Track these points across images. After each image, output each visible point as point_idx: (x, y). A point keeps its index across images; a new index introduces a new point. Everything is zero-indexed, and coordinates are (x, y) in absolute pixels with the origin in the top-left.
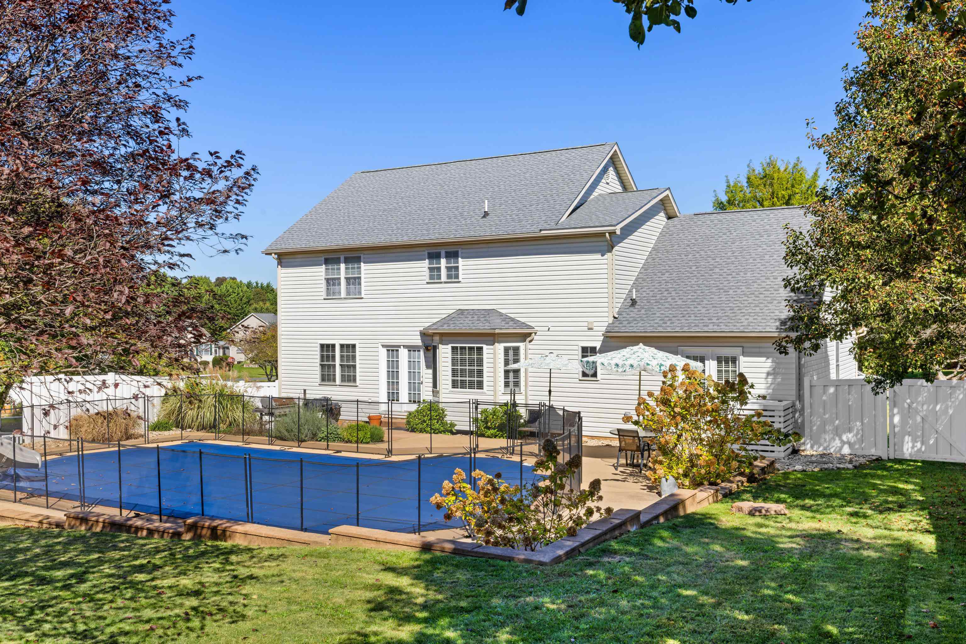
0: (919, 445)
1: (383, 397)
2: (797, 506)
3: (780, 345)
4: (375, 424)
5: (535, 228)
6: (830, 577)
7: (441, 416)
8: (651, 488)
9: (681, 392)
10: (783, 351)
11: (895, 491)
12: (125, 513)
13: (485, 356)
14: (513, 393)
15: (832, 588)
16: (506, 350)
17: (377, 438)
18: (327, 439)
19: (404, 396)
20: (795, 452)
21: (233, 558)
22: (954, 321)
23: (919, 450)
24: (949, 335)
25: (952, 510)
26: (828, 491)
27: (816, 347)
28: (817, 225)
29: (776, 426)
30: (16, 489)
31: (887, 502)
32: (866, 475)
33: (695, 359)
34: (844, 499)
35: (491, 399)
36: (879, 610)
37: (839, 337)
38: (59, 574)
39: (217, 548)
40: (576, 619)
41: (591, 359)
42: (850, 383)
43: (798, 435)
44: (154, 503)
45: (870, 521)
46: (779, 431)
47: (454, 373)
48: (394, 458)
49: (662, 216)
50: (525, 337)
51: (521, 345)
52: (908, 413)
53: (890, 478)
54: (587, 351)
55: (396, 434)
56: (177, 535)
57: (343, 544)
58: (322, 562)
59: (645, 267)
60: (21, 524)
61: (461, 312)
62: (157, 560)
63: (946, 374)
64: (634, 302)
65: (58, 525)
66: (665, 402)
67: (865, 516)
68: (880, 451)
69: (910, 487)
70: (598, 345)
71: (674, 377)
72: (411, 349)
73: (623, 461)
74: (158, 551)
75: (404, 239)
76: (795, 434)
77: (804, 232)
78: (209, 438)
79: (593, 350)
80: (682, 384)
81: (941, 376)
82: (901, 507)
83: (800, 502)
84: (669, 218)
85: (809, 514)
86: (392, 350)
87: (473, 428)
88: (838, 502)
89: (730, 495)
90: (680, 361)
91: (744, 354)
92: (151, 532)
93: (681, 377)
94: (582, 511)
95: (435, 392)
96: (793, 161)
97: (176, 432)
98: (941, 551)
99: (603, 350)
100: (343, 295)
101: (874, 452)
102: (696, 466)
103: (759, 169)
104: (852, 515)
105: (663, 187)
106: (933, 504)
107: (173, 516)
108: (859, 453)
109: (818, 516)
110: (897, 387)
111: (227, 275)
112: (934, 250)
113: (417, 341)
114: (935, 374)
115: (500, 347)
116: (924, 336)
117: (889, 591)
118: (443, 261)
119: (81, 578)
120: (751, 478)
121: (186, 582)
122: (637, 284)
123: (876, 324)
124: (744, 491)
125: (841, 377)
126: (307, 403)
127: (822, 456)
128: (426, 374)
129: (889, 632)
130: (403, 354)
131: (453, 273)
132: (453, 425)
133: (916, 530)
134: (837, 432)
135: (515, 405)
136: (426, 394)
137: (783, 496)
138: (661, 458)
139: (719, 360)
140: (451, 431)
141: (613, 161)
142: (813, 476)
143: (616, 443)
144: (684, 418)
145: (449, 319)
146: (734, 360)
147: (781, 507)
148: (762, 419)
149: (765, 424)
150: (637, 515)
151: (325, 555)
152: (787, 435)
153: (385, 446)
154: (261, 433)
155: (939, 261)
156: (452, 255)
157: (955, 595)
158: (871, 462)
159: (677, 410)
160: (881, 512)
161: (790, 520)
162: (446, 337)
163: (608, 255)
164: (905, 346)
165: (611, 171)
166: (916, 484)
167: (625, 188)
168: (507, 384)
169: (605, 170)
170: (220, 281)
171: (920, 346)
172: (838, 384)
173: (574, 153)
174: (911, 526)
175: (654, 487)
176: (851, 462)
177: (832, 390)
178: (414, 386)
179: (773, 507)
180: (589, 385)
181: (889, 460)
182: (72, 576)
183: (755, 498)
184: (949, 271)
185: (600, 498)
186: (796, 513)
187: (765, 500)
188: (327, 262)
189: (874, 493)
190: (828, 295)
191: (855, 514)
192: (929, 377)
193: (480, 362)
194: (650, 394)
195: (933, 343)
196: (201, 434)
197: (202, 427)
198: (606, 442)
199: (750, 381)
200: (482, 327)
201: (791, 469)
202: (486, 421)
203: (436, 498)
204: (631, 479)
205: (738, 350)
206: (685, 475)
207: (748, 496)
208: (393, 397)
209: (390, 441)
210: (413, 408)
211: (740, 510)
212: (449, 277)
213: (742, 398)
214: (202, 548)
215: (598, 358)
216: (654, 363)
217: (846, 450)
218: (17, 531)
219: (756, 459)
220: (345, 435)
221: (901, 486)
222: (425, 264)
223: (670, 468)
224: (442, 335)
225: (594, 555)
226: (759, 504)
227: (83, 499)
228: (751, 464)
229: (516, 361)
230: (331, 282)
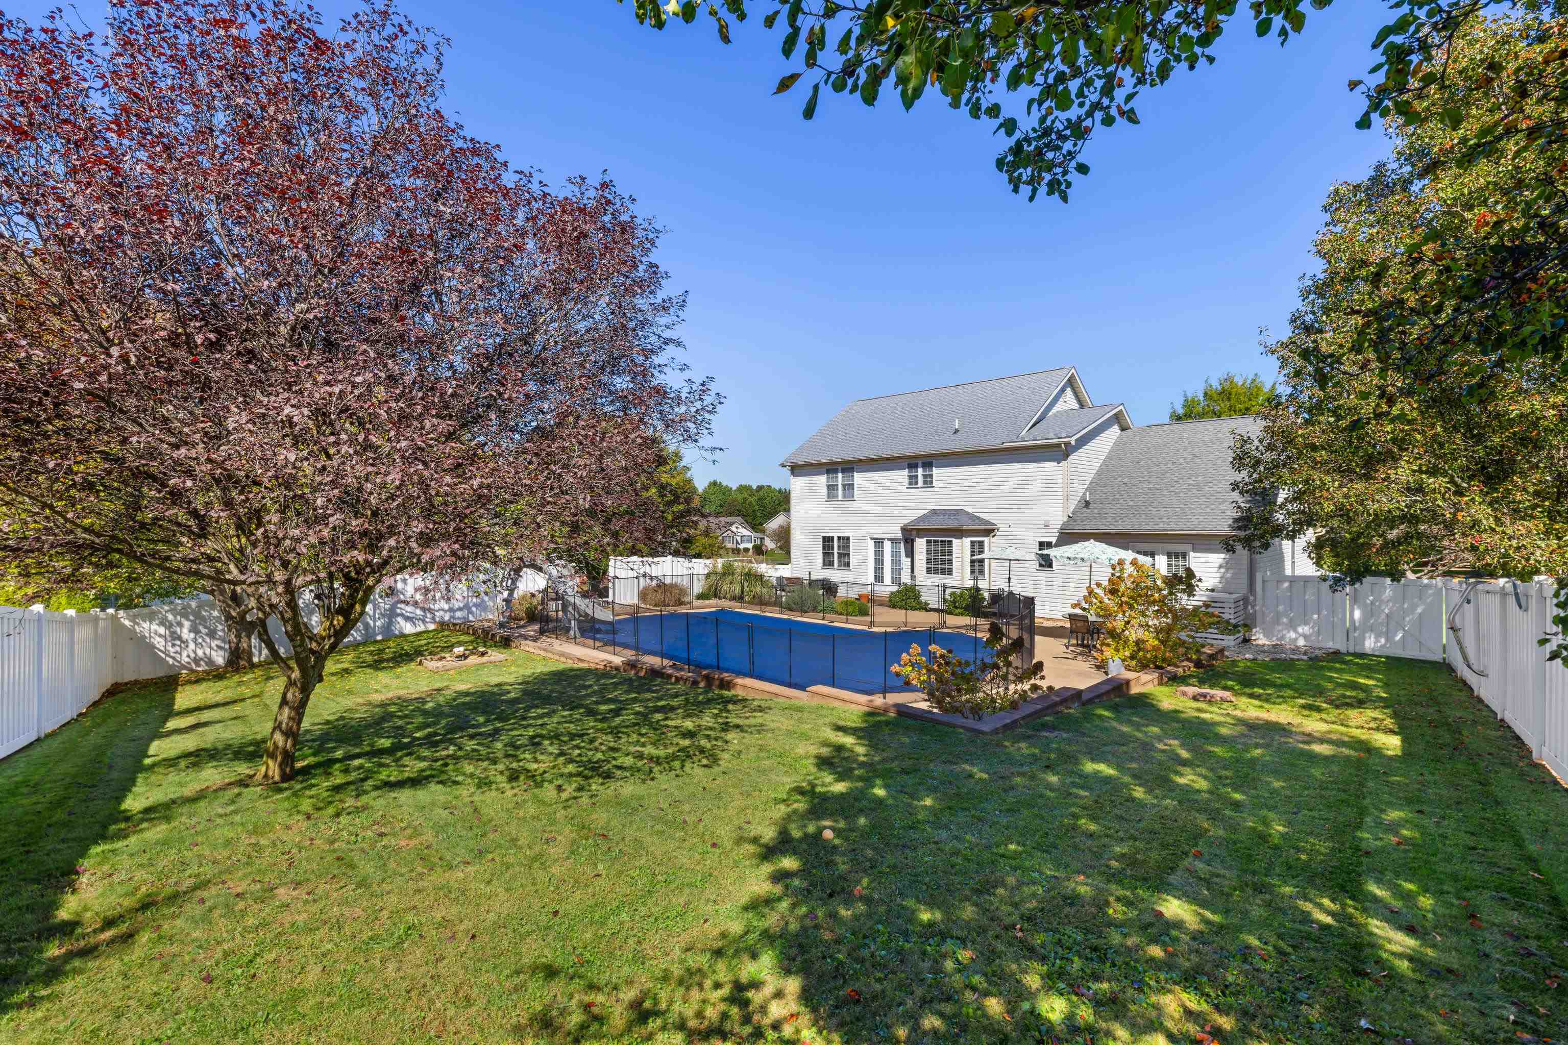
0: (1383, 641)
1: (871, 579)
2: (1244, 694)
3: (1227, 544)
4: (864, 601)
5: (998, 442)
6: (1276, 773)
7: (917, 596)
8: (1098, 667)
9: (1129, 584)
10: (1230, 549)
11: (1354, 686)
12: (666, 662)
13: (954, 548)
14: (976, 579)
15: (1277, 784)
16: (973, 543)
17: (863, 612)
18: (823, 611)
19: (888, 579)
20: (1246, 641)
21: (730, 707)
22: (1424, 522)
23: (1382, 646)
24: (1420, 536)
25: (1421, 711)
26: (1279, 681)
27: (1266, 546)
28: (1267, 429)
29: (1226, 616)
30: (595, 639)
31: (1344, 696)
32: (1322, 667)
33: (1145, 554)
34: (1296, 690)
35: (958, 584)
36: (1331, 815)
37: (1292, 537)
38: (603, 708)
39: (722, 697)
40: (1005, 791)
41: (1045, 552)
42: (1306, 580)
43: (1248, 627)
44: (685, 655)
45: (1324, 716)
46: (1228, 622)
47: (929, 561)
48: (876, 629)
49: (1115, 430)
50: (988, 532)
51: (986, 539)
52: (1370, 612)
53: (1350, 672)
54: (1042, 545)
55: (878, 610)
56: (695, 683)
57: (816, 702)
58: (797, 715)
59: (1100, 473)
60: (593, 666)
61: (934, 512)
62: (675, 703)
63: (1415, 572)
64: (1087, 504)
65: (617, 669)
66: (1113, 592)
67: (1319, 710)
68: (1339, 644)
69: (1371, 682)
70: (1054, 540)
71: (1122, 570)
72: (894, 541)
73: (1074, 642)
74: (676, 695)
75: (889, 453)
76: (1245, 625)
77: (1253, 437)
78: (737, 608)
79: (1049, 545)
80: (1130, 576)
81: (1410, 575)
82: (1360, 704)
83: (1247, 690)
84: (1123, 429)
85: (1257, 703)
86: (879, 542)
87: (942, 607)
88: (1290, 692)
89: (1175, 679)
90: (1128, 555)
91: (1194, 550)
92: (678, 680)
93: (1129, 569)
94: (1027, 687)
95: (913, 577)
96: (1251, 377)
97: (713, 601)
98: (1408, 754)
99: (1057, 545)
100: (840, 497)
101: (1331, 645)
102: (1143, 649)
103: (1215, 384)
104: (1303, 707)
105: (1116, 403)
106: (1399, 703)
107: (700, 666)
108: (1317, 645)
109: (1267, 706)
110: (1357, 585)
111: (765, 483)
112: (1401, 449)
113: (899, 535)
114: (1403, 574)
115: (967, 541)
116: (1390, 537)
117: (1344, 796)
118: (920, 470)
119: (617, 713)
120: (1198, 664)
121: (689, 724)
122: (1091, 488)
123: (1335, 523)
124: (1190, 676)
125: (1297, 573)
126: (812, 583)
127: (1274, 646)
128: (906, 562)
129: (1343, 844)
130: (887, 545)
131: (928, 480)
132: (927, 604)
133: (1377, 729)
134: (1292, 626)
135: (978, 590)
136: (906, 578)
137: (1230, 683)
138: (1109, 641)
139: (1169, 555)
140: (925, 608)
141: (1071, 382)
142: (1264, 665)
143: (1068, 625)
144: (1131, 607)
145: (924, 517)
146: (1184, 555)
147: (1227, 694)
148: (1210, 610)
149: (1213, 615)
150: (1078, 694)
151: (800, 709)
152: (1236, 626)
153: (868, 619)
154: (775, 604)
155: (1408, 462)
156: (928, 465)
157: (1425, 808)
158: (1328, 654)
159: (1124, 599)
160: (1337, 707)
161: (1236, 707)
162: (921, 533)
163: (1063, 463)
164: (1369, 546)
165: (1069, 391)
166: (1378, 680)
167: (1082, 405)
168: (973, 572)
169: (1063, 390)
170: (760, 488)
171: (1384, 546)
172: (1294, 580)
173: (1035, 377)
174: (1373, 725)
175: (1102, 666)
176: (1305, 653)
177: (1286, 585)
178: (896, 572)
179: (1218, 693)
180: (1045, 574)
181: (1349, 654)
182: (611, 711)
183: (1202, 682)
184: (1420, 471)
185: (1043, 678)
186: (1243, 701)
187: (1211, 687)
188: (828, 472)
189: (1330, 686)
190: (1282, 496)
191: (1310, 707)
192: (1396, 575)
193: (950, 553)
194: (1099, 585)
195: (1400, 544)
196: (732, 603)
197: (733, 598)
198: (1060, 624)
199: (1198, 575)
200: (952, 524)
201: (1241, 657)
202: (954, 602)
203: (895, 668)
204: (1080, 658)
205: (1189, 546)
206: (1132, 657)
207: (1193, 681)
208: (879, 579)
209: (873, 615)
210: (895, 588)
211: (1184, 694)
212: (925, 483)
213: (1190, 590)
214: (710, 695)
215: (1052, 552)
216: (1103, 557)
217: (1301, 642)
218: (589, 671)
219: (1203, 646)
220: (839, 609)
221: (1362, 681)
222: (906, 472)
223: (1117, 650)
224: (918, 530)
225: (1034, 729)
226: (1206, 690)
227: (637, 648)
228: (1198, 651)
229: (981, 552)
230: (831, 488)
